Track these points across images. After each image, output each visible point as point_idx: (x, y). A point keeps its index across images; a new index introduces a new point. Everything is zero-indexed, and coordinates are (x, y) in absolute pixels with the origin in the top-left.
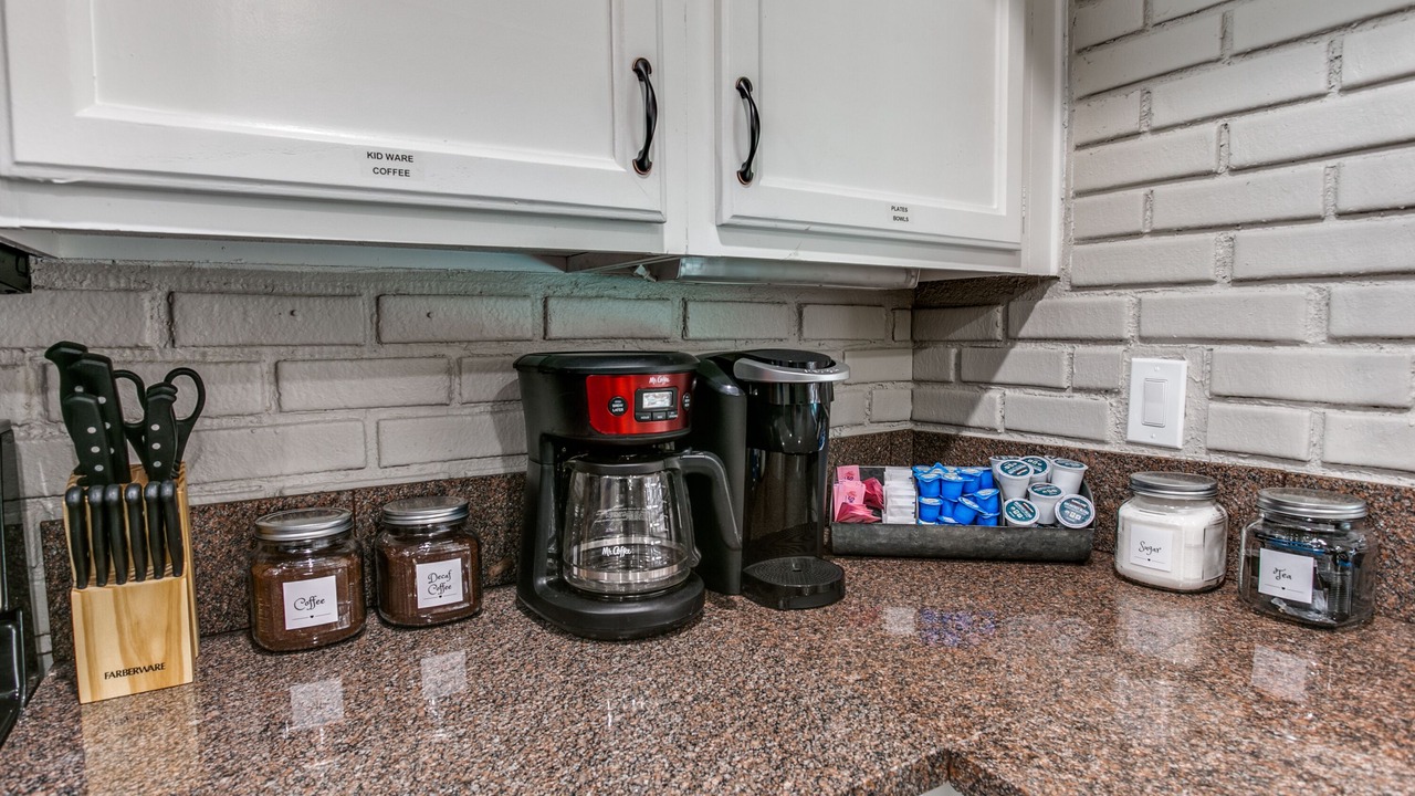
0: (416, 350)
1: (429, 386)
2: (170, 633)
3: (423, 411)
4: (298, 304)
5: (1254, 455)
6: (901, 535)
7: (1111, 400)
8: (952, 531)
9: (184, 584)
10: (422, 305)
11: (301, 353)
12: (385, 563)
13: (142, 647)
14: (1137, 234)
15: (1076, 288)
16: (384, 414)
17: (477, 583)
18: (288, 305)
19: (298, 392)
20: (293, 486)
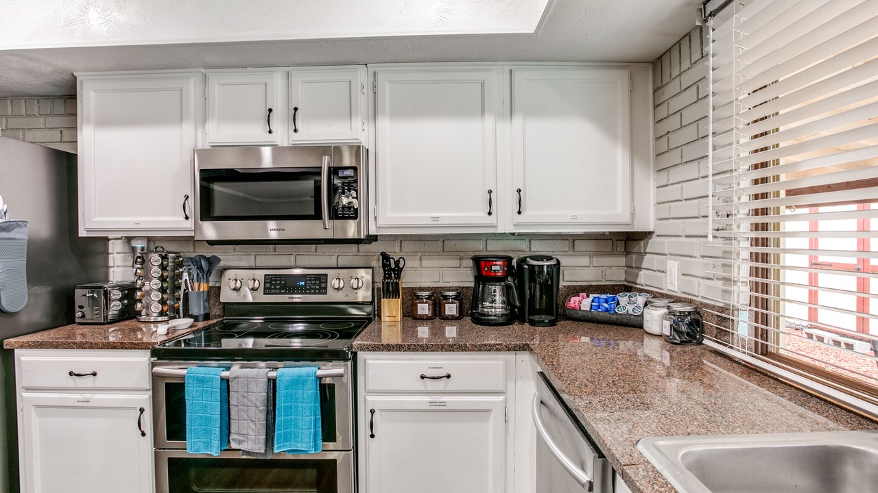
0: (452, 253)
1: (456, 263)
2: (397, 310)
3: (453, 269)
4: (426, 242)
5: (689, 294)
6: (585, 314)
7: (663, 274)
8: (600, 314)
9: (399, 301)
10: (454, 242)
11: (426, 254)
12: (440, 303)
13: (392, 312)
14: (668, 219)
15: (658, 236)
16: (444, 269)
17: (461, 310)
18: (424, 243)
19: (426, 263)
20: (424, 285)
